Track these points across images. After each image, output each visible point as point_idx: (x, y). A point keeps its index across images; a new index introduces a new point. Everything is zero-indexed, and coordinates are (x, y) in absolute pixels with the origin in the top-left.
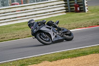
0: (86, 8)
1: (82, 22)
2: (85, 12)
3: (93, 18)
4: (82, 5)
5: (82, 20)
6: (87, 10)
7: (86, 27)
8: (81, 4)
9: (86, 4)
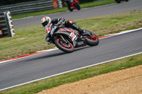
0: (12, 30)
1: (8, 50)
2: (11, 36)
3: (23, 44)
4: (5, 27)
5: (8, 47)
6: (13, 34)
7: (13, 58)
8: (4, 25)
9: (11, 25)
